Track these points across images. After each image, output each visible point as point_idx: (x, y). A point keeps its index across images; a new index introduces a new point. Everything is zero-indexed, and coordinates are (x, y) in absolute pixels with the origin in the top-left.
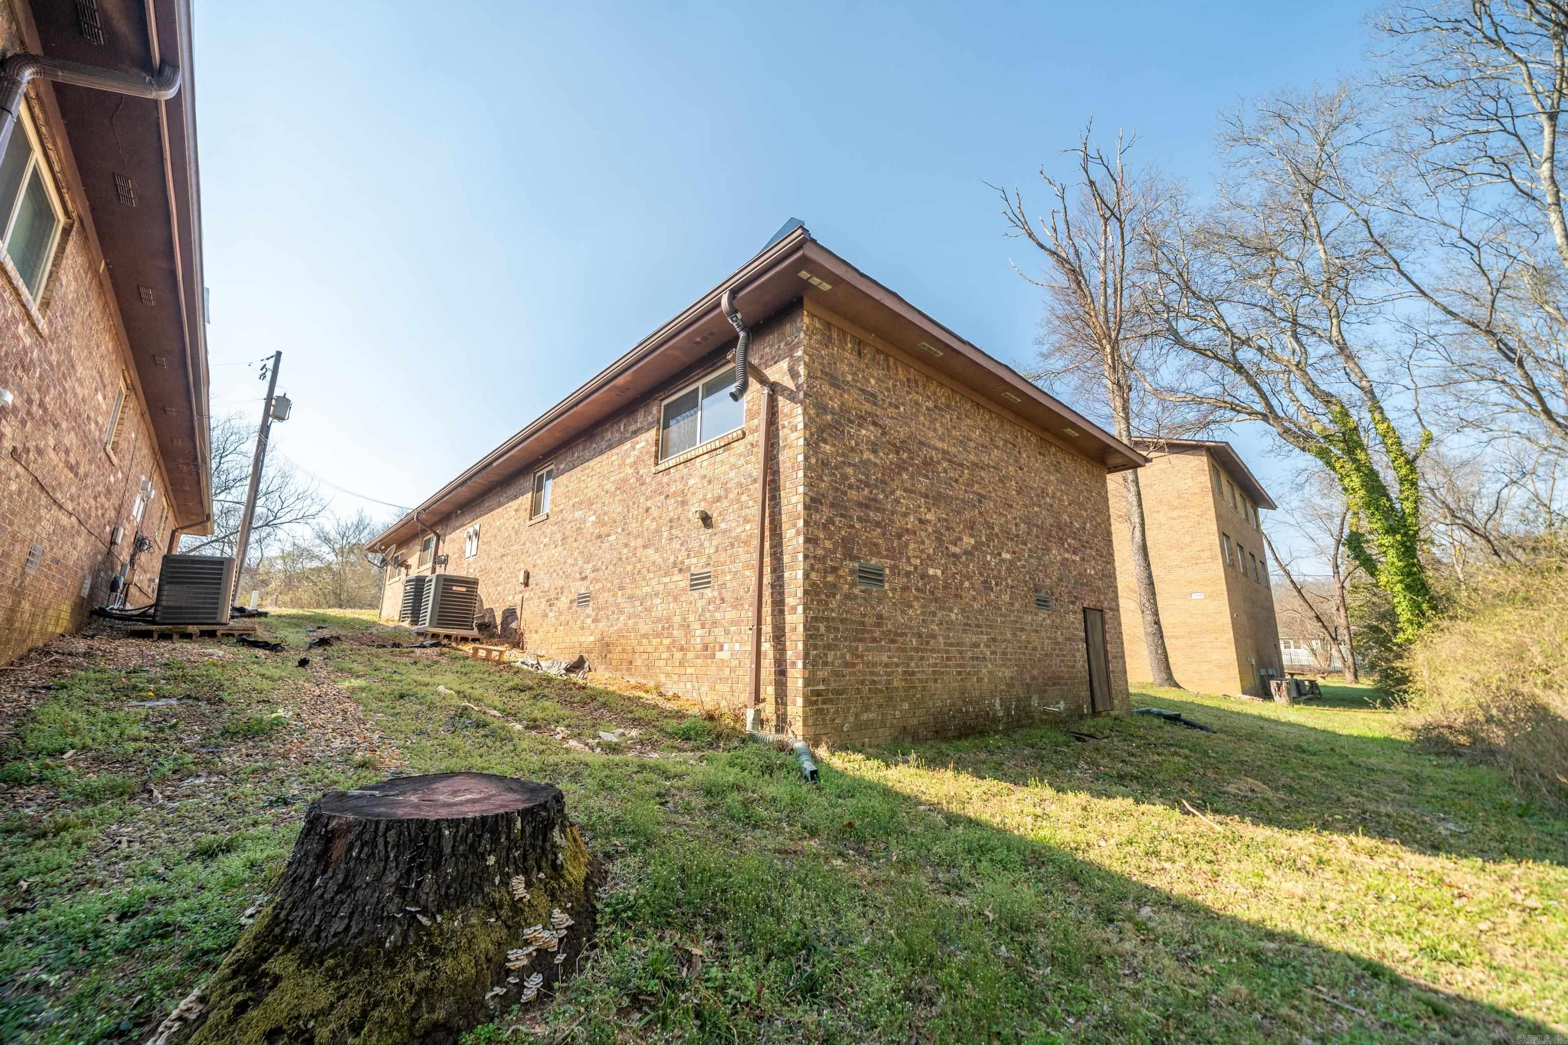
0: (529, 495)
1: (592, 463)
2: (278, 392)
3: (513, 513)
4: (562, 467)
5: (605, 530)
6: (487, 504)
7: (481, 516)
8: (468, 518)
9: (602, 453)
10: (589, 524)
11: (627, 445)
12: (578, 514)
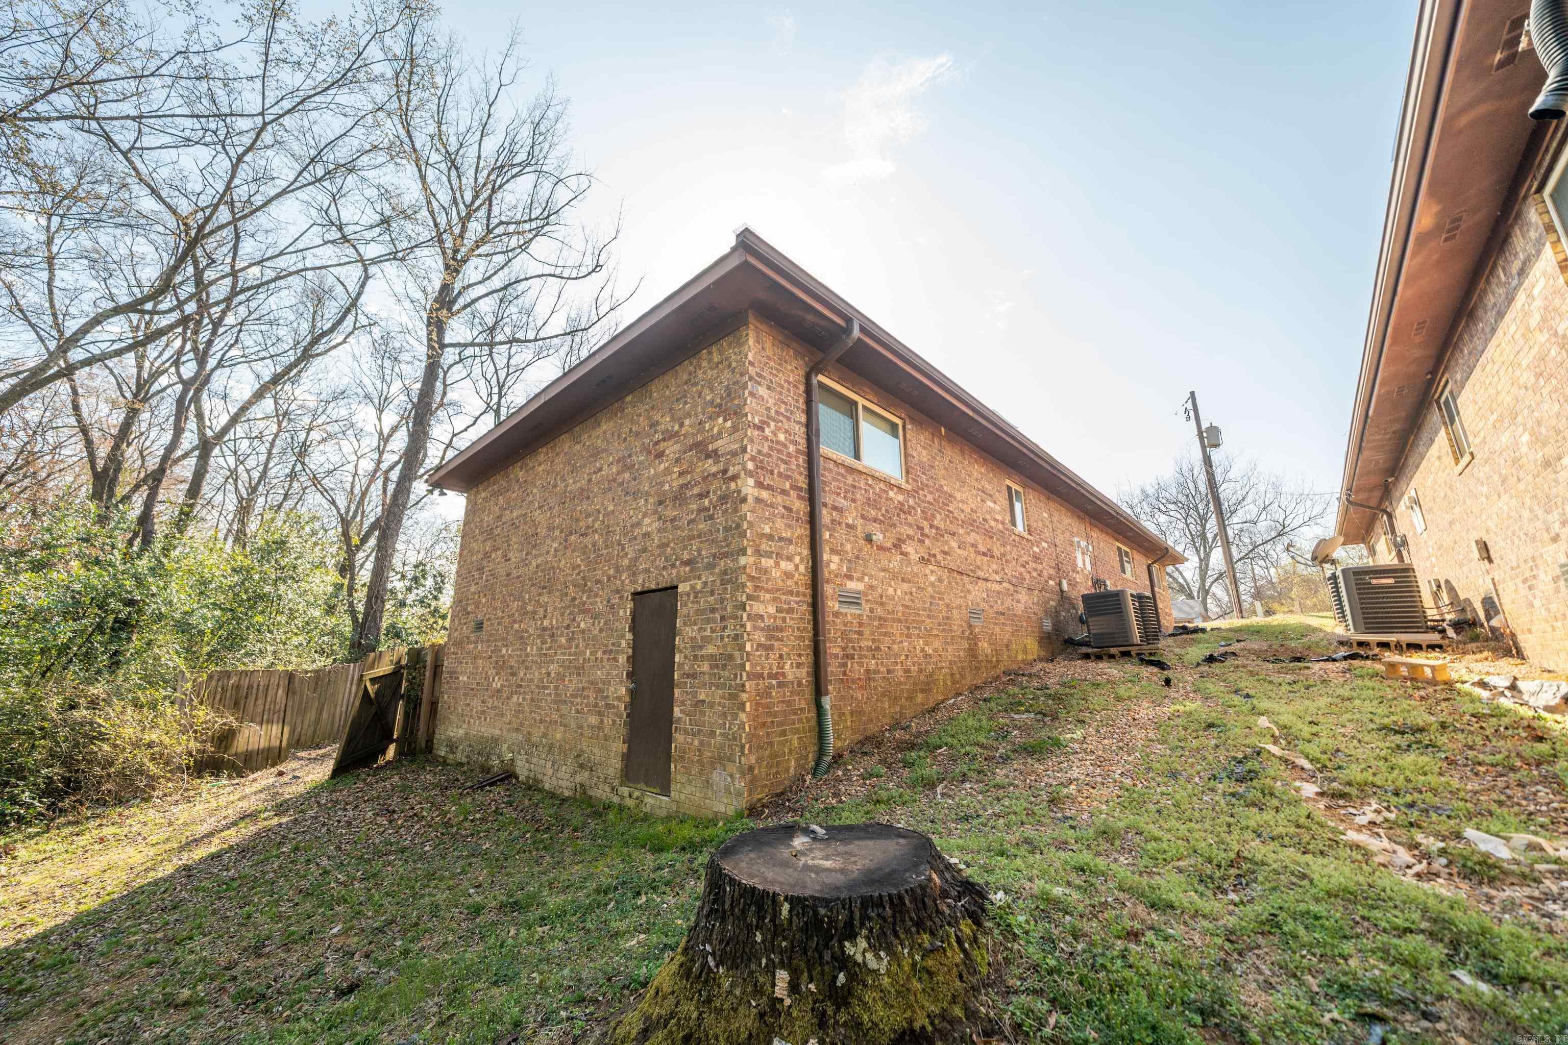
0: (1442, 432)
1: (1488, 354)
2: (1205, 425)
3: (1437, 463)
4: (1458, 377)
5: (1549, 451)
6: (1411, 461)
7: (1412, 477)
8: (1403, 484)
9: (1494, 330)
10: (1524, 449)
11: (1521, 298)
12: (1505, 438)
